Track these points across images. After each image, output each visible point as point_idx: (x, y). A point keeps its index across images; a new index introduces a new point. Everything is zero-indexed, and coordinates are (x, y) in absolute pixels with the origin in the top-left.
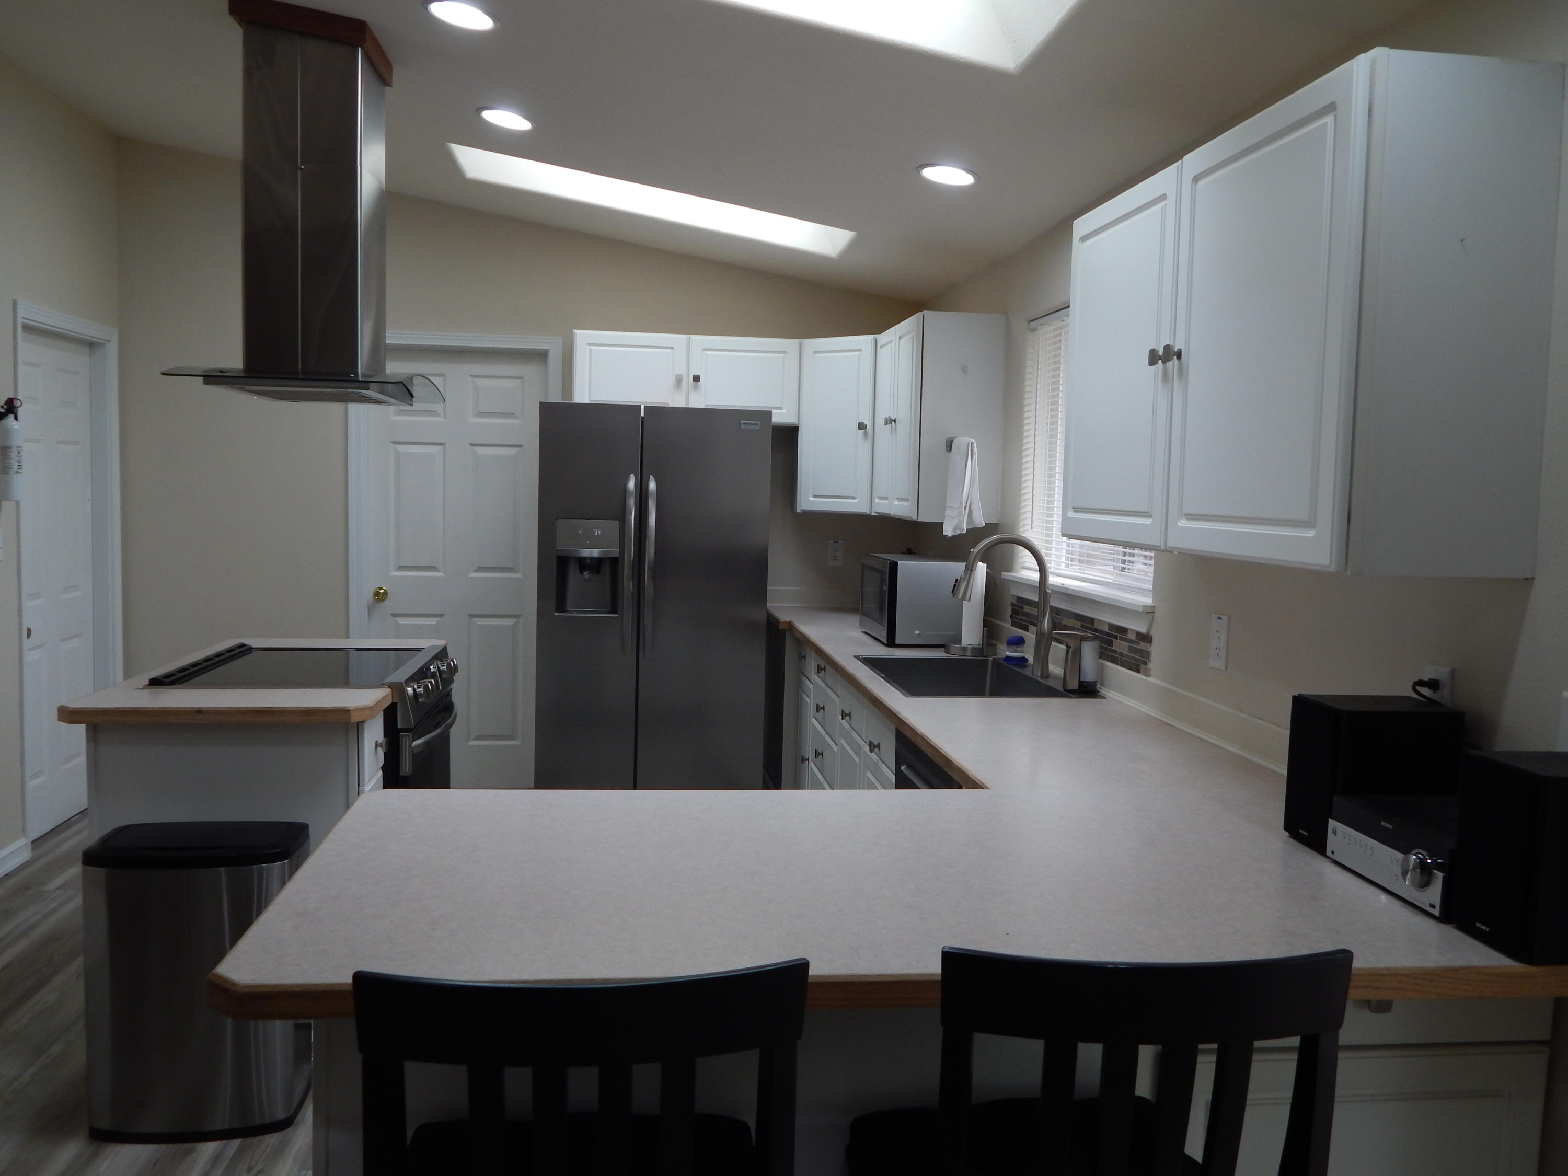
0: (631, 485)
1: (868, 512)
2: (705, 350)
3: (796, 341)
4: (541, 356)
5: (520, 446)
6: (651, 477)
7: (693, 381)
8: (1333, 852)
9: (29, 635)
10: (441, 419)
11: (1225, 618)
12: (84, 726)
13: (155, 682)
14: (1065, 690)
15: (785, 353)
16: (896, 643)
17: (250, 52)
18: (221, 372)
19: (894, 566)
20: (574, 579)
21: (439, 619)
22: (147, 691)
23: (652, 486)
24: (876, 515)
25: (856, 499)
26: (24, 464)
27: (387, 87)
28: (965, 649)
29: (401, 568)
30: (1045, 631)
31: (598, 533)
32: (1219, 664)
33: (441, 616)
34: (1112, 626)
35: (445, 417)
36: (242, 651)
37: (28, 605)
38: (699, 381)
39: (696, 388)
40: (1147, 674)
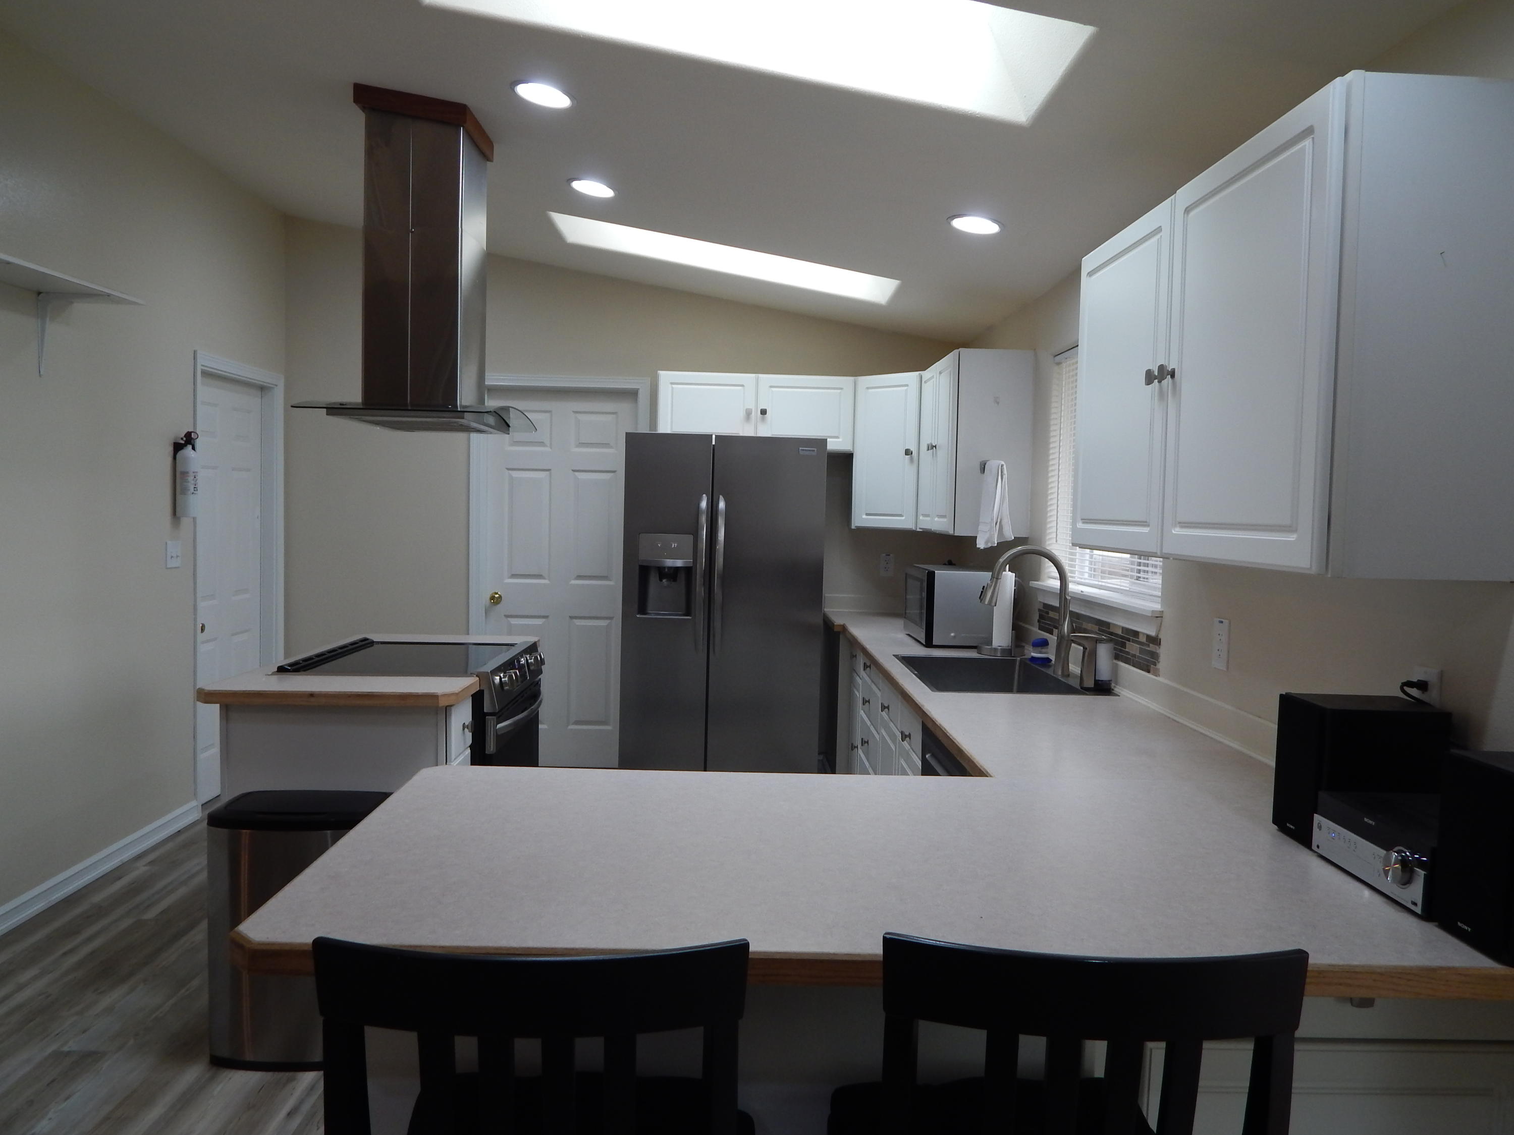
0: (704, 504)
1: (914, 529)
2: (771, 387)
3: (852, 379)
4: (632, 395)
5: (614, 472)
6: (721, 497)
7: (761, 414)
8: (1318, 847)
9: (203, 629)
10: (548, 449)
11: (1226, 622)
12: (218, 706)
13: (281, 670)
14: (1082, 688)
15: (841, 389)
16: (934, 644)
17: (370, 135)
18: (343, 405)
19: (931, 576)
20: (655, 586)
21: (544, 620)
22: (275, 677)
23: (722, 505)
24: (921, 530)
25: (903, 516)
26: (199, 486)
27: (488, 162)
28: (996, 649)
29: (514, 576)
30: (1064, 633)
31: (675, 546)
32: (1221, 665)
33: (546, 617)
34: (1125, 630)
35: (551, 448)
36: (365, 644)
37: (201, 605)
38: (766, 414)
39: (763, 420)
40: (1157, 674)
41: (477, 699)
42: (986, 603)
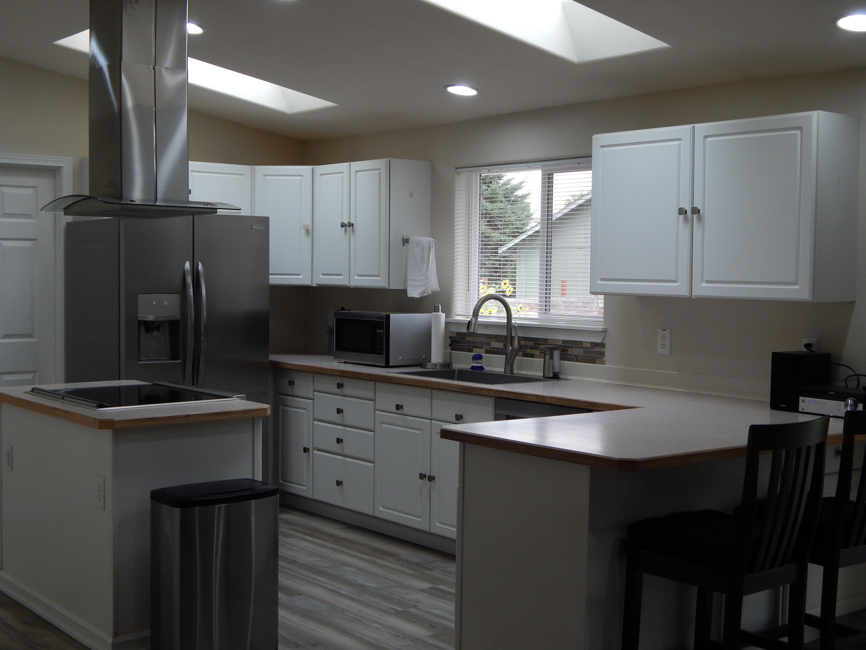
0: (187, 265)
5: (34, 240)
6: (200, 261)
8: (803, 409)
11: (668, 331)
12: (111, 430)
14: (544, 377)
15: (242, 175)
16: (390, 365)
19: (388, 317)
20: (143, 339)
23: (201, 268)
25: (301, 275)
28: (436, 364)
30: (516, 348)
31: (166, 303)
32: (666, 352)
34: (564, 341)
40: (603, 363)
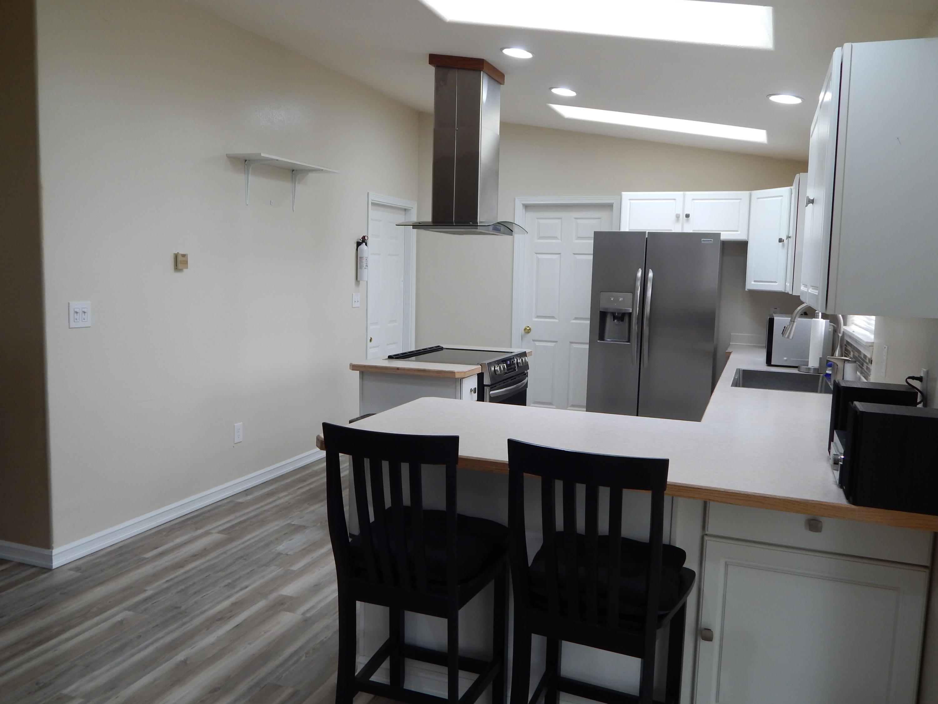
0: (639, 274)
1: (783, 291)
2: (693, 199)
3: (748, 192)
4: (609, 206)
6: (650, 270)
7: (686, 217)
9: (371, 340)
10: (559, 241)
12: (359, 371)
13: (390, 357)
15: (741, 199)
16: (772, 364)
17: (437, 80)
18: (419, 223)
19: (771, 320)
20: (610, 323)
21: (555, 343)
22: (387, 361)
23: (651, 274)
24: (787, 292)
25: (777, 283)
26: (369, 265)
27: (501, 85)
28: (809, 369)
29: (538, 317)
31: (621, 299)
33: (556, 342)
35: (561, 240)
36: (438, 349)
37: (370, 328)
38: (689, 217)
39: (687, 221)
41: (480, 377)
42: (786, 337)
